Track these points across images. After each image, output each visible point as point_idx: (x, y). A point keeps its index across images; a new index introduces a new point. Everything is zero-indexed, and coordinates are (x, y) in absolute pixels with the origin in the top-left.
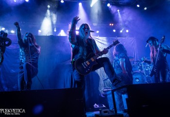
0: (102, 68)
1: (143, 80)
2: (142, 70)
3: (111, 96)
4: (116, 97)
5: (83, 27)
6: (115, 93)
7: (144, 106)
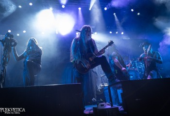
0: (100, 66)
1: (137, 77)
2: (135, 67)
3: (107, 91)
4: (112, 92)
5: (86, 30)
6: (111, 88)
7: (137, 100)
